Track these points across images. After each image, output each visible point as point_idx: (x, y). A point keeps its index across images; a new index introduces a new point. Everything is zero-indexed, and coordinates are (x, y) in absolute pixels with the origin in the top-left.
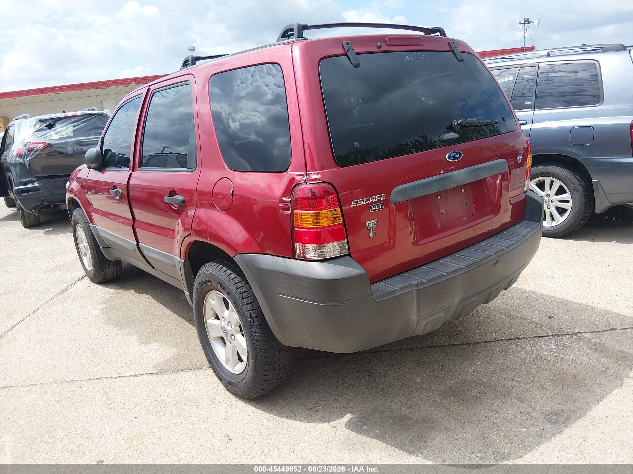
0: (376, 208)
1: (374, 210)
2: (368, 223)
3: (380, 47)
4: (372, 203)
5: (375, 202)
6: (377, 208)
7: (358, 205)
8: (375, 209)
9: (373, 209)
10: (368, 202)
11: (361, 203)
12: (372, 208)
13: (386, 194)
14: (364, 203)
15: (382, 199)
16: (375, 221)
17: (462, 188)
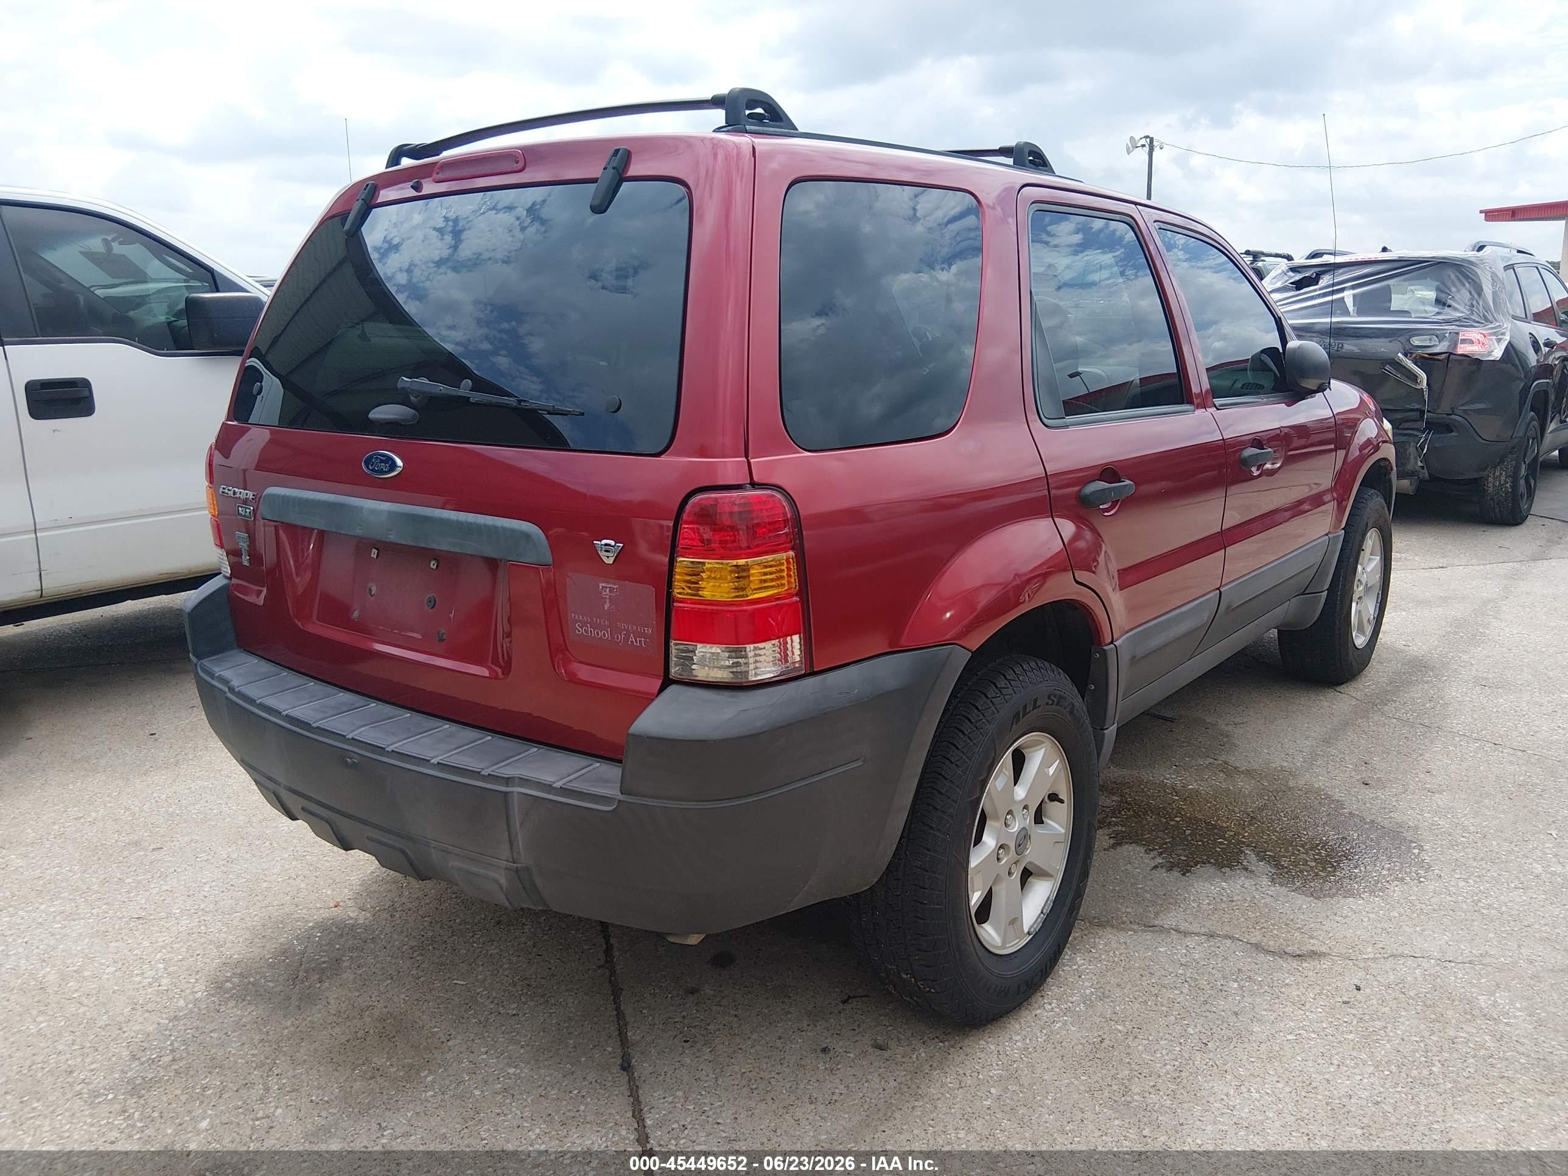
2: (237, 535)
3: (416, 188)
10: (236, 496)
11: (228, 493)
14: (232, 495)
16: (246, 536)
17: (435, 559)
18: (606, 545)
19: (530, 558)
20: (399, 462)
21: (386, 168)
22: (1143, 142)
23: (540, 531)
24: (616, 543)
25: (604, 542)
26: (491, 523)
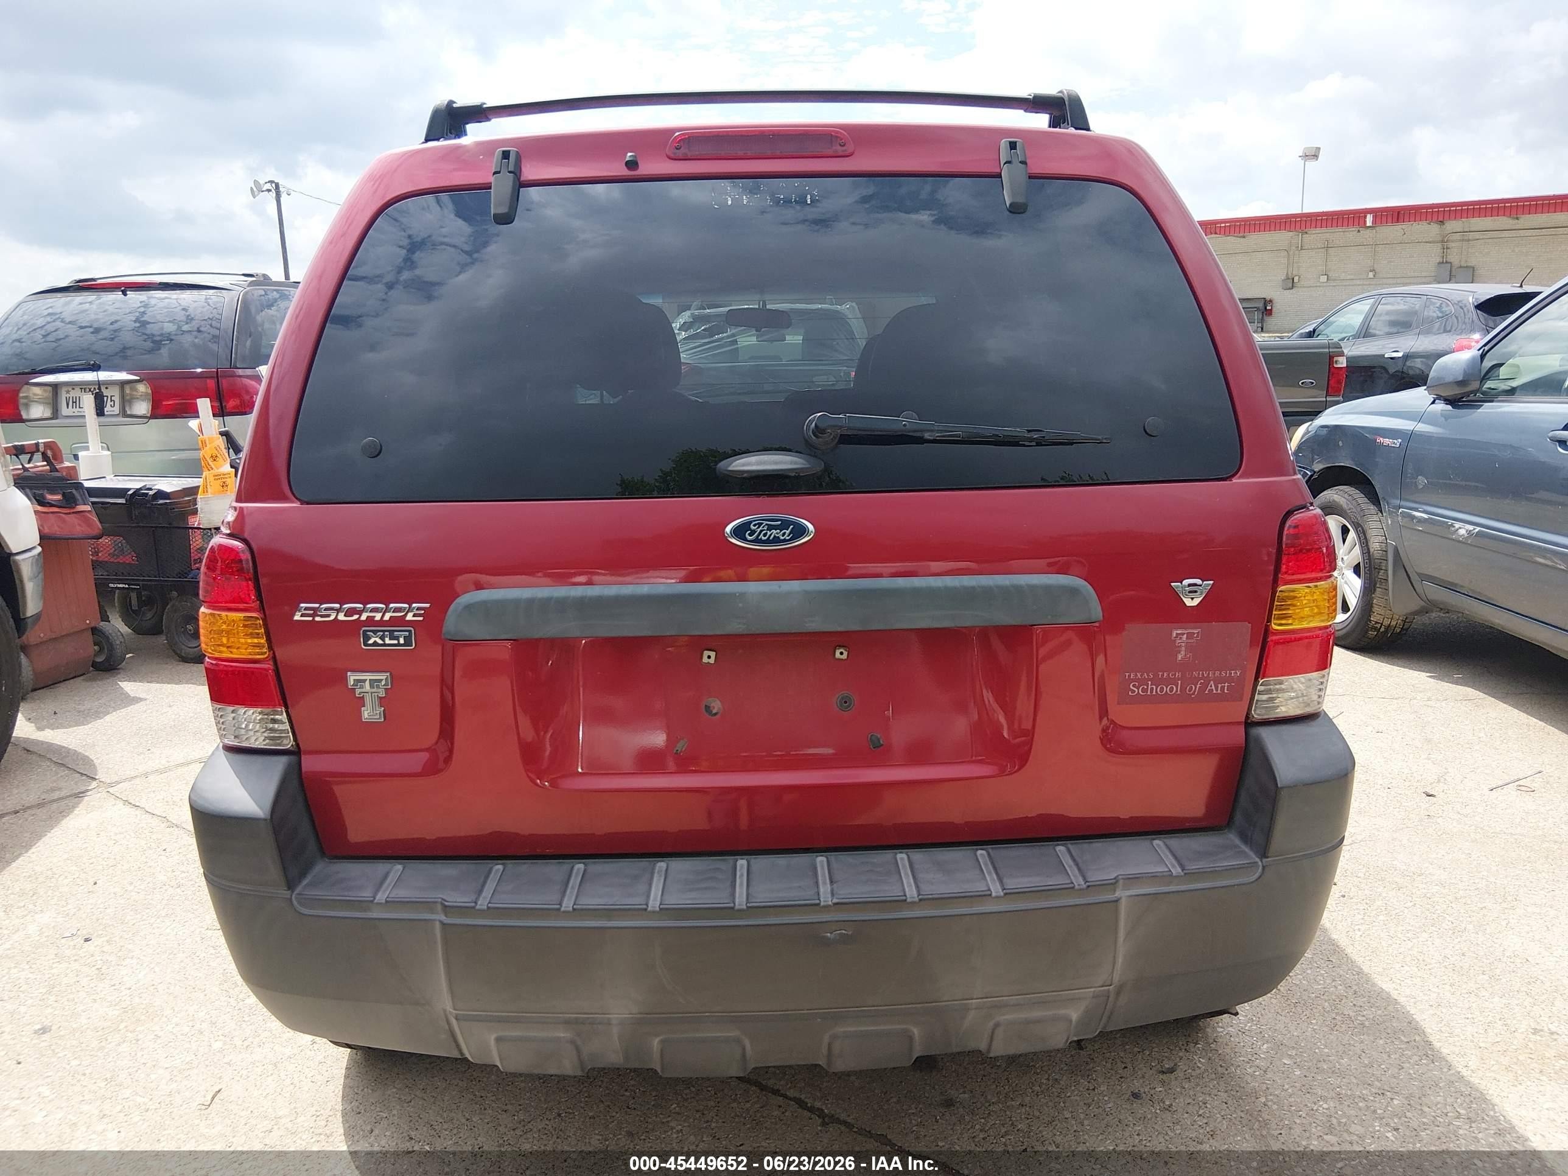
0: (382, 638)
1: (375, 644)
2: (352, 678)
3: (632, 165)
4: (370, 621)
5: (381, 623)
6: (388, 641)
7: (318, 619)
8: (380, 642)
9: (371, 642)
10: (356, 617)
11: (329, 616)
12: (368, 638)
13: (428, 605)
14: (341, 617)
15: (410, 617)
16: (382, 676)
17: (840, 646)
18: (1190, 585)
19: (1076, 616)
20: (811, 527)
21: (427, 140)
22: (268, 186)
23: (1086, 583)
24: (1203, 581)
25: (1186, 582)
26: (1007, 583)
